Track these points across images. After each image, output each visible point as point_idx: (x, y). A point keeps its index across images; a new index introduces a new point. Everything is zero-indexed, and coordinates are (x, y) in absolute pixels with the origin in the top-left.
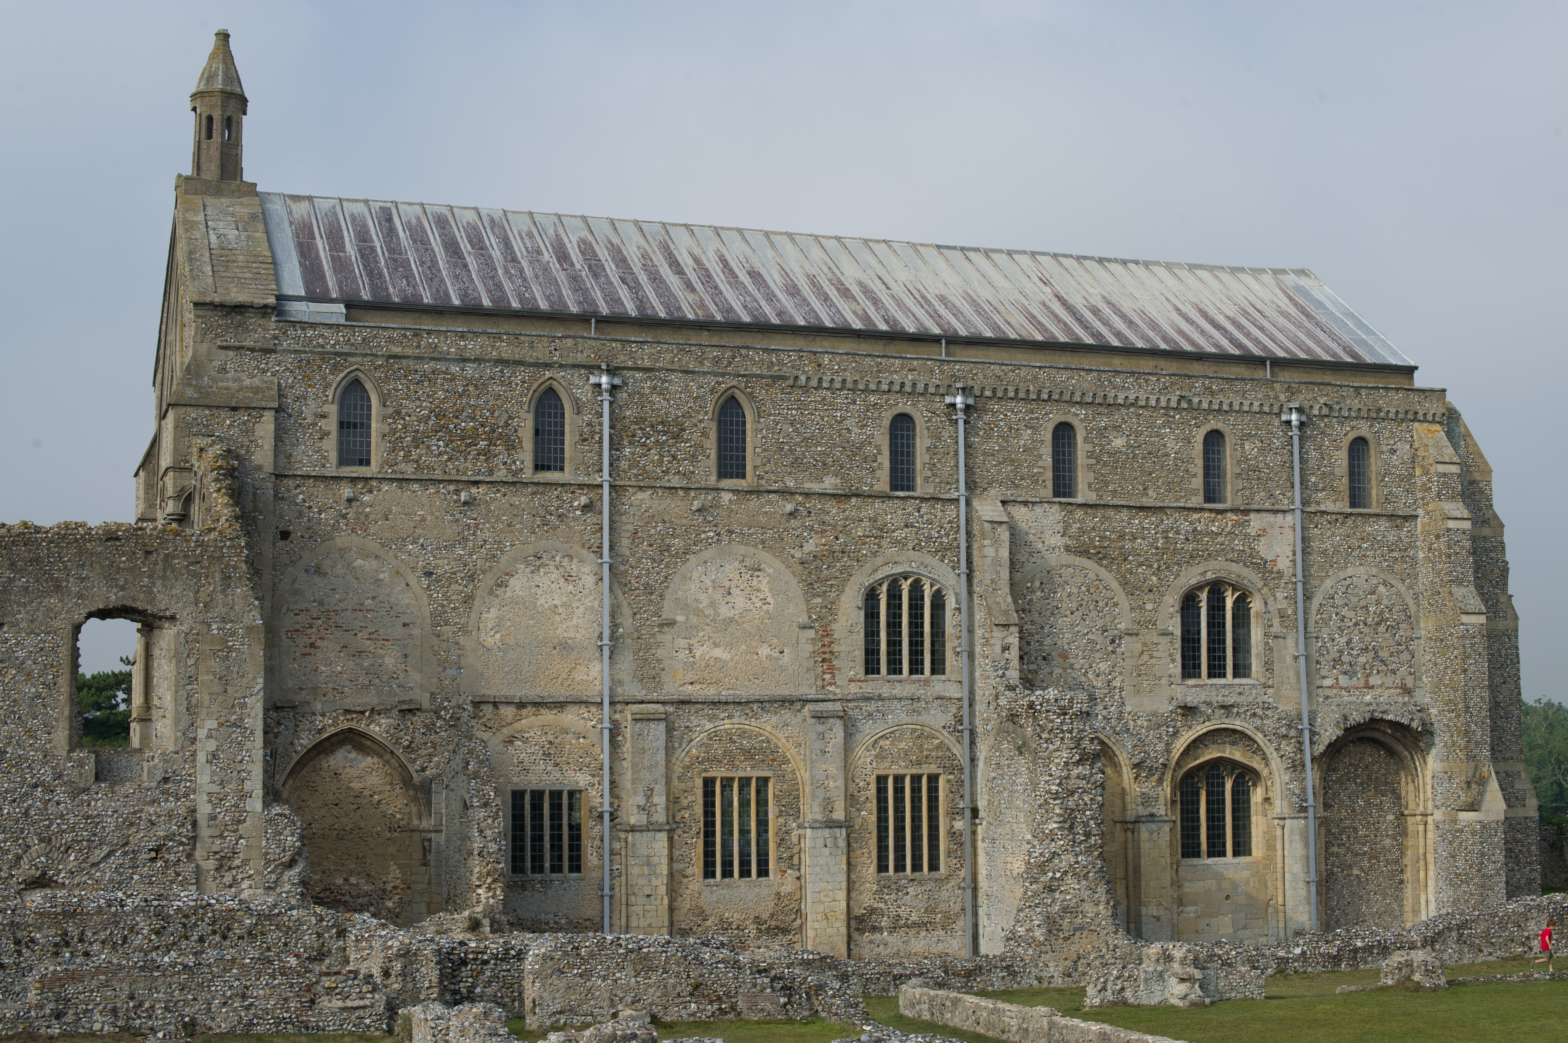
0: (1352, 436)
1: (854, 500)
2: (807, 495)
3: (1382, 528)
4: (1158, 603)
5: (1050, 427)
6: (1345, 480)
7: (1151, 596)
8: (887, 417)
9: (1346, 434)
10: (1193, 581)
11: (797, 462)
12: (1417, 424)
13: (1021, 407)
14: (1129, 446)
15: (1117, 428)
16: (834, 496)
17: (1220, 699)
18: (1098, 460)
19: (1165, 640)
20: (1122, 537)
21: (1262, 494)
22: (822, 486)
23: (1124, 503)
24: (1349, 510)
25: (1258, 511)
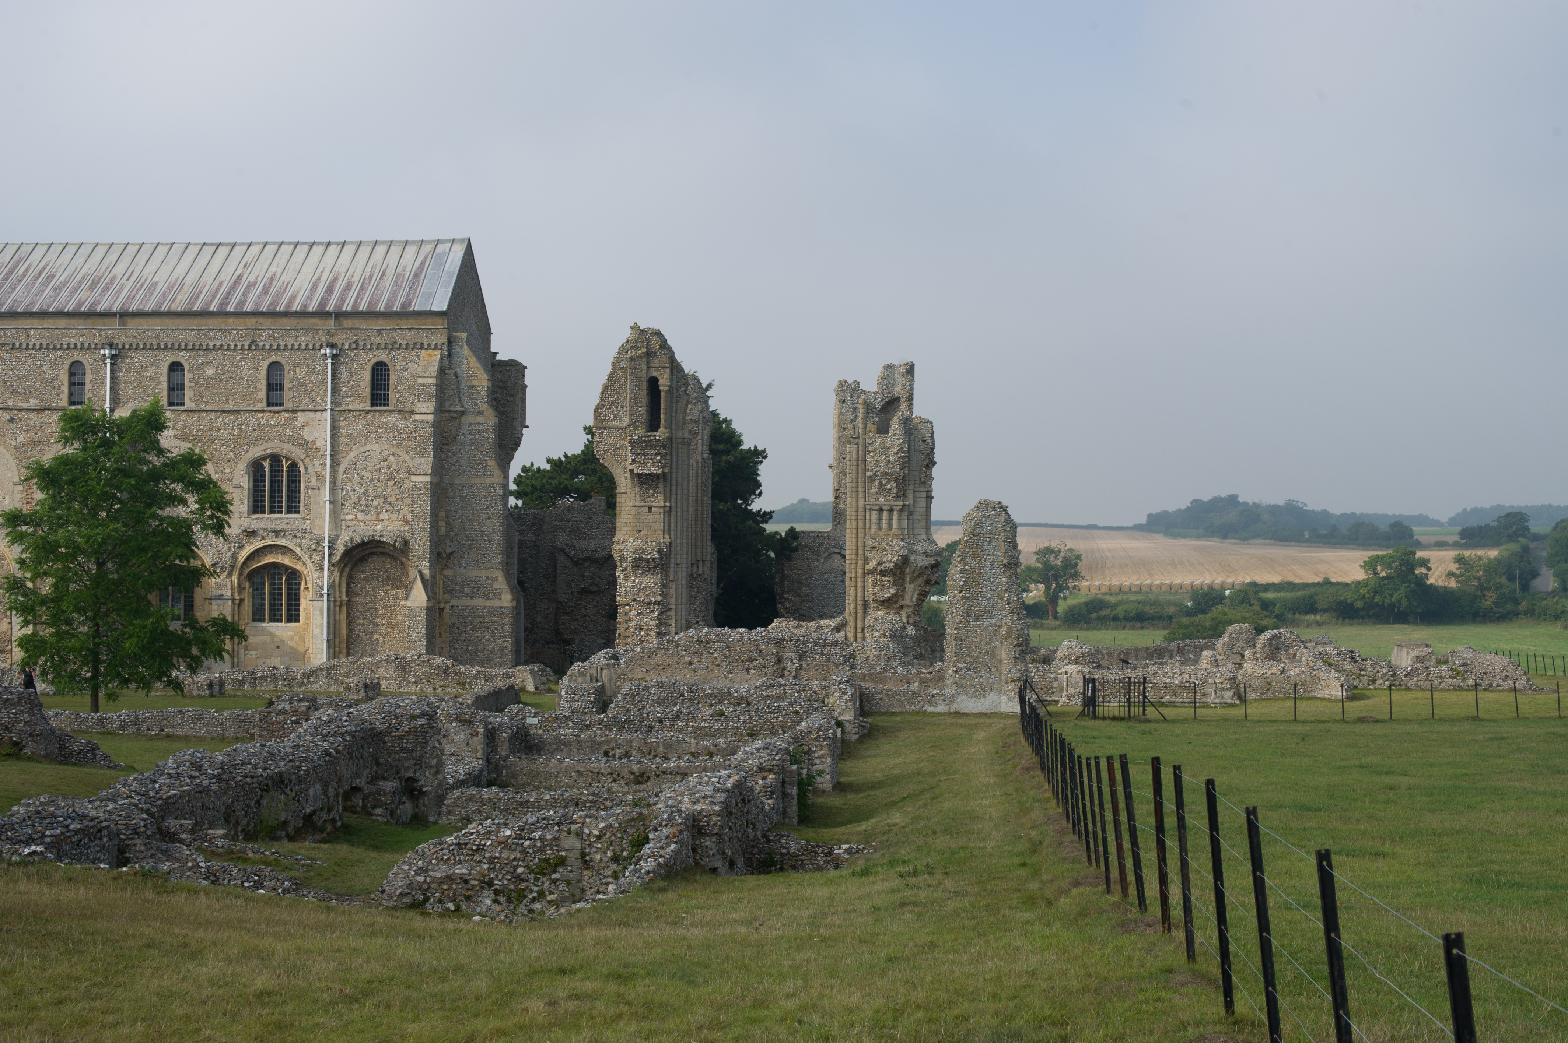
0: (374, 361)
1: (46, 412)
2: (20, 410)
3: (394, 419)
4: (233, 469)
5: (167, 364)
6: (368, 390)
7: (229, 464)
8: (67, 363)
9: (370, 359)
10: (258, 455)
11: (14, 392)
12: (423, 351)
13: (149, 353)
14: (217, 373)
15: (210, 363)
16: (35, 410)
17: (273, 526)
18: (197, 383)
19: (237, 491)
20: (211, 429)
21: (307, 400)
22: (29, 404)
23: (211, 409)
24: (369, 408)
25: (303, 411)
